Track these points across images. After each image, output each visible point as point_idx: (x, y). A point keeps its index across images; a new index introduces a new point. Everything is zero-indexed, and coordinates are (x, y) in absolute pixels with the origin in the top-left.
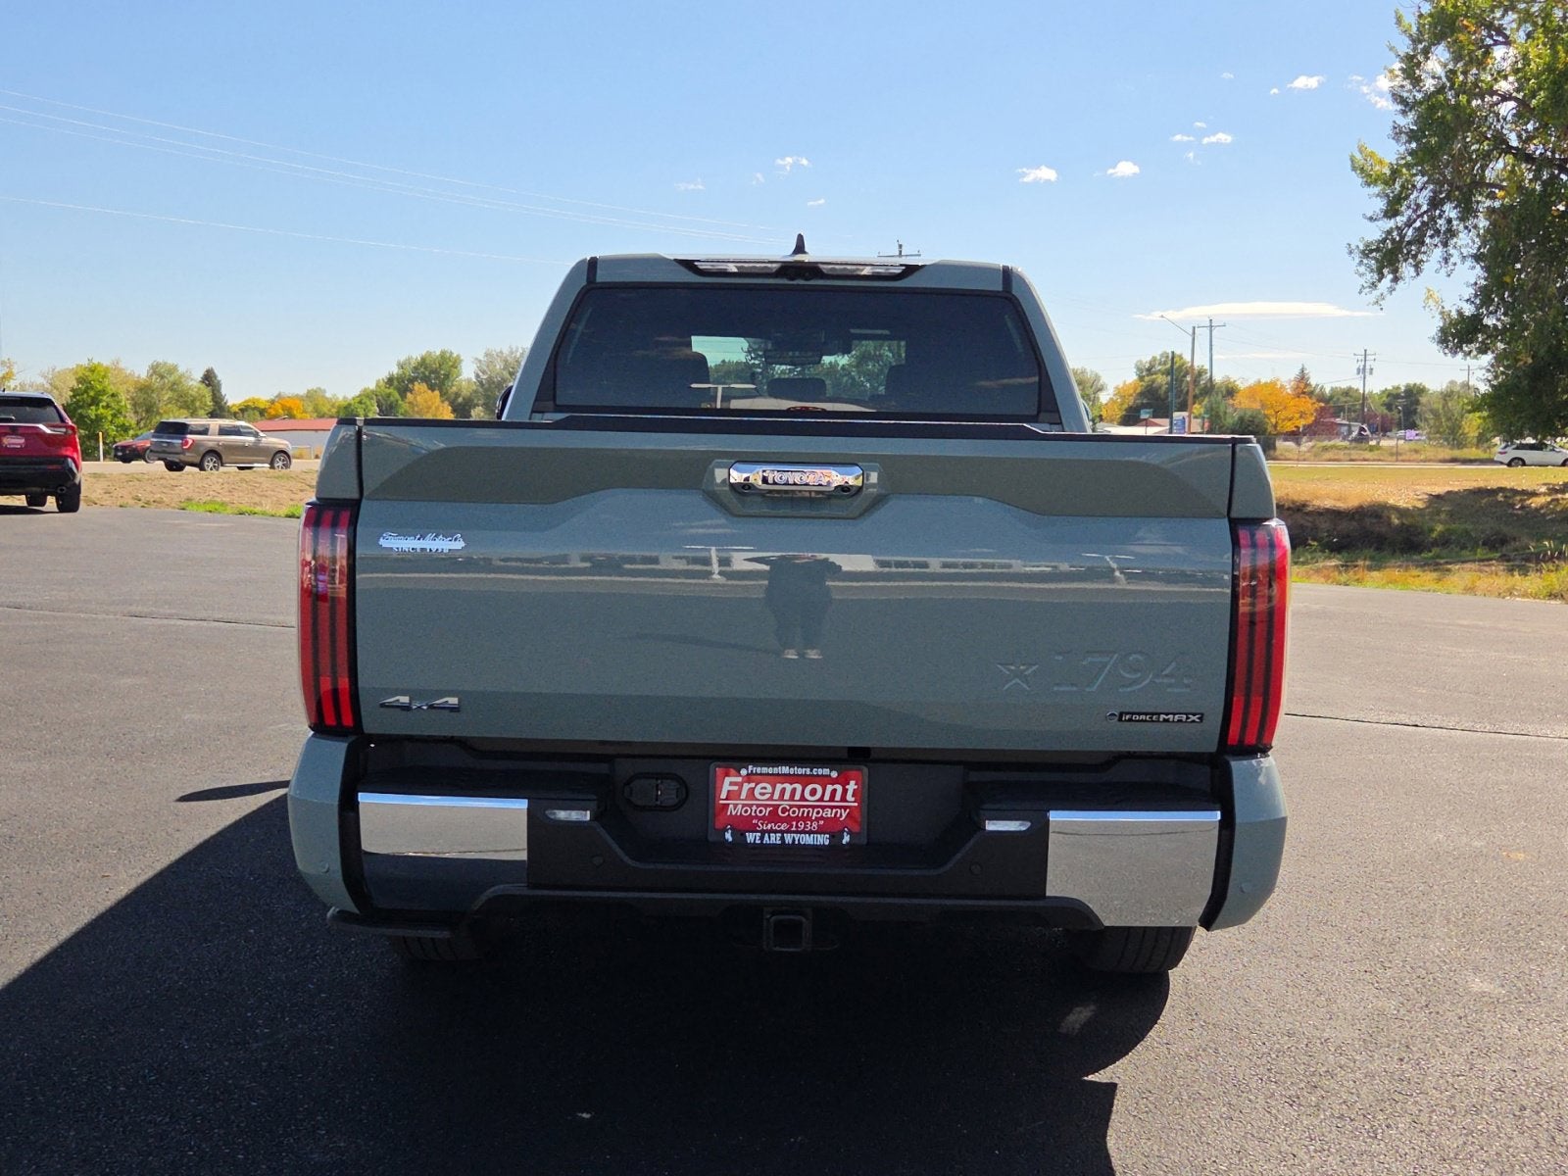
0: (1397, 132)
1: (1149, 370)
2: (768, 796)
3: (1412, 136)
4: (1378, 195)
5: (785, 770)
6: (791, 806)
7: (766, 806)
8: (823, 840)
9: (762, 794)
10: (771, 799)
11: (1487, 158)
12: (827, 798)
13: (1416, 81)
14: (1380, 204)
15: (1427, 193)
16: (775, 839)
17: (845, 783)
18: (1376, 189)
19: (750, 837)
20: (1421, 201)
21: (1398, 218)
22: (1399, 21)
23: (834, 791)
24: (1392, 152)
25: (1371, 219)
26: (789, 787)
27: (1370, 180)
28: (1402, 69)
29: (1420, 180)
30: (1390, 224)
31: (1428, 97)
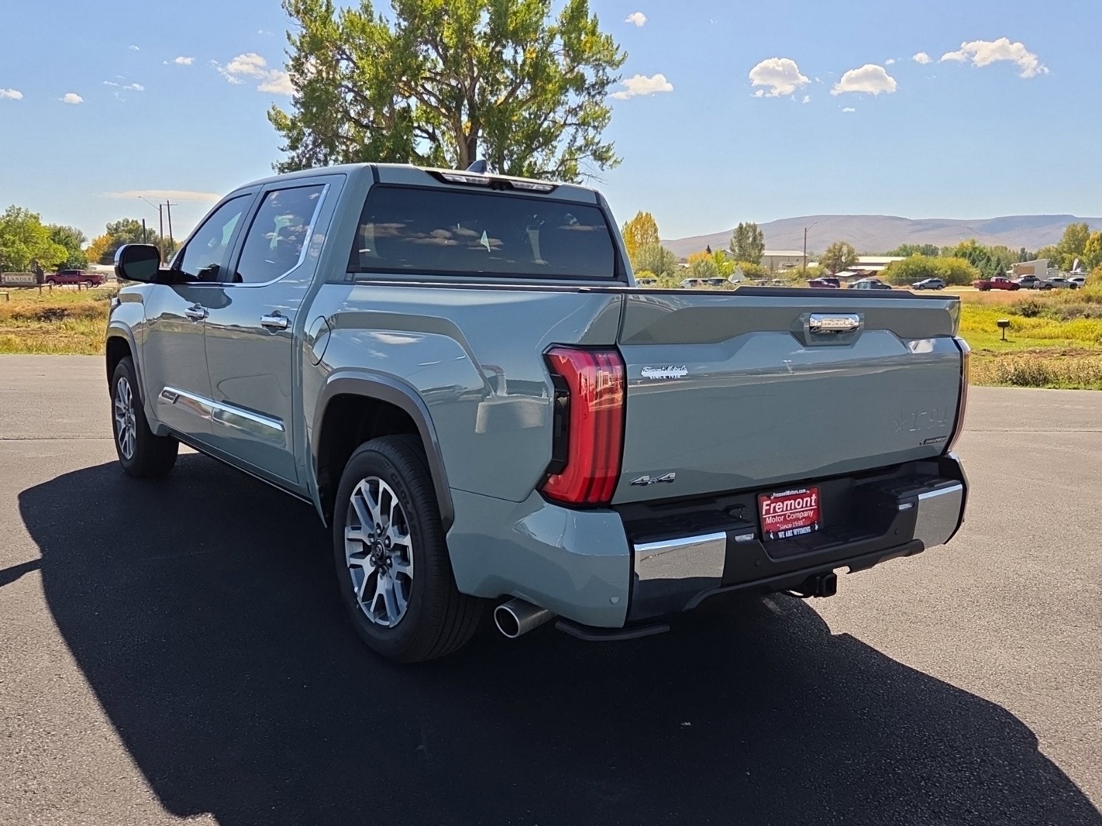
0: (297, 102)
1: (116, 230)
2: (781, 510)
3: (303, 105)
4: (285, 136)
5: (788, 493)
6: (791, 513)
7: (781, 516)
8: (808, 529)
9: (779, 509)
10: (782, 511)
11: (341, 122)
12: (804, 506)
13: (302, 73)
14: (287, 142)
15: (311, 138)
16: (789, 534)
17: (810, 496)
18: (284, 133)
19: (781, 535)
20: (308, 142)
21: (297, 151)
22: (289, 37)
23: (807, 501)
24: (291, 112)
25: (282, 150)
26: (789, 502)
27: (280, 127)
28: (292, 65)
29: (307, 131)
30: (294, 154)
31: (310, 82)
